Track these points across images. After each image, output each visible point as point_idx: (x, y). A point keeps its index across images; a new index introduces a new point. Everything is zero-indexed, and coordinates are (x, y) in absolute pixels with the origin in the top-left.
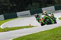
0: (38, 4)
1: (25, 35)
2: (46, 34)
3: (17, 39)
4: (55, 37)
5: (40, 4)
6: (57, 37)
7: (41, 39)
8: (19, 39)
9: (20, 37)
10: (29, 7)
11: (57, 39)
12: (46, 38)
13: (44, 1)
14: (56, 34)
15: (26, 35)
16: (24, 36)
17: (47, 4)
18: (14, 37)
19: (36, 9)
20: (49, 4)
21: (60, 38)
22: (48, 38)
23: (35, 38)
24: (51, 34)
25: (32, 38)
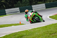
0: (28, 1)
1: (17, 31)
2: (39, 31)
3: (9, 35)
4: (48, 34)
6: (51, 34)
7: (34, 35)
8: (11, 35)
9: (13, 34)
10: (19, 4)
11: (51, 36)
14: (49, 31)
15: (19, 32)
16: (17, 33)
17: (38, 1)
19: (26, 6)
20: (40, 1)
21: (53, 35)
22: (41, 34)
23: (28, 34)
24: (44, 31)
25: (25, 34)
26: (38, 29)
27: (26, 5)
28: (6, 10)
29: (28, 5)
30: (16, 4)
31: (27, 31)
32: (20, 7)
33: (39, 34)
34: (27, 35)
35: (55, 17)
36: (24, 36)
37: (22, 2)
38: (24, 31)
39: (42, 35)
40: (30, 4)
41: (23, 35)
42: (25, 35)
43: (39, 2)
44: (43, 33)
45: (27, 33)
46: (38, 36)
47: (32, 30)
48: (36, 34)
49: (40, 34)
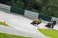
5: (25, 5)
10: (13, 2)
13: (30, 3)
20: (35, 9)
27: (19, 7)
29: (21, 8)
35: (43, 32)
37: (17, 2)
38: (2, 33)
40: (24, 8)
45: (4, 37)
47: (12, 36)
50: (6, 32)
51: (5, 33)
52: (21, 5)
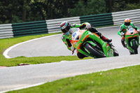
2: (128, 75)
3: (54, 83)
7: (115, 86)
9: (62, 80)
10: (80, 7)
12: (127, 86)
15: (77, 76)
16: (72, 78)
17: (127, 2)
18: (45, 79)
20: (131, 2)
22: (132, 85)
23: (99, 83)
25: (92, 82)
26: (126, 72)
27: (97, 11)
28: (49, 22)
29: (102, 12)
30: (73, 8)
31: (97, 75)
32: (82, 15)
33: (127, 82)
34: (98, 85)
36: (89, 88)
37: (88, 3)
38: (90, 74)
39: (136, 87)
40: (108, 9)
41: (88, 85)
42: (94, 85)
43: (129, 5)
44: (136, 80)
45: (97, 80)
46: (125, 87)
47: (111, 73)
48: (119, 82)
49: (129, 84)
50: (94, 69)
51: (95, 72)
52: (99, 6)
